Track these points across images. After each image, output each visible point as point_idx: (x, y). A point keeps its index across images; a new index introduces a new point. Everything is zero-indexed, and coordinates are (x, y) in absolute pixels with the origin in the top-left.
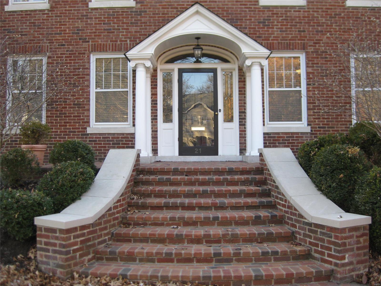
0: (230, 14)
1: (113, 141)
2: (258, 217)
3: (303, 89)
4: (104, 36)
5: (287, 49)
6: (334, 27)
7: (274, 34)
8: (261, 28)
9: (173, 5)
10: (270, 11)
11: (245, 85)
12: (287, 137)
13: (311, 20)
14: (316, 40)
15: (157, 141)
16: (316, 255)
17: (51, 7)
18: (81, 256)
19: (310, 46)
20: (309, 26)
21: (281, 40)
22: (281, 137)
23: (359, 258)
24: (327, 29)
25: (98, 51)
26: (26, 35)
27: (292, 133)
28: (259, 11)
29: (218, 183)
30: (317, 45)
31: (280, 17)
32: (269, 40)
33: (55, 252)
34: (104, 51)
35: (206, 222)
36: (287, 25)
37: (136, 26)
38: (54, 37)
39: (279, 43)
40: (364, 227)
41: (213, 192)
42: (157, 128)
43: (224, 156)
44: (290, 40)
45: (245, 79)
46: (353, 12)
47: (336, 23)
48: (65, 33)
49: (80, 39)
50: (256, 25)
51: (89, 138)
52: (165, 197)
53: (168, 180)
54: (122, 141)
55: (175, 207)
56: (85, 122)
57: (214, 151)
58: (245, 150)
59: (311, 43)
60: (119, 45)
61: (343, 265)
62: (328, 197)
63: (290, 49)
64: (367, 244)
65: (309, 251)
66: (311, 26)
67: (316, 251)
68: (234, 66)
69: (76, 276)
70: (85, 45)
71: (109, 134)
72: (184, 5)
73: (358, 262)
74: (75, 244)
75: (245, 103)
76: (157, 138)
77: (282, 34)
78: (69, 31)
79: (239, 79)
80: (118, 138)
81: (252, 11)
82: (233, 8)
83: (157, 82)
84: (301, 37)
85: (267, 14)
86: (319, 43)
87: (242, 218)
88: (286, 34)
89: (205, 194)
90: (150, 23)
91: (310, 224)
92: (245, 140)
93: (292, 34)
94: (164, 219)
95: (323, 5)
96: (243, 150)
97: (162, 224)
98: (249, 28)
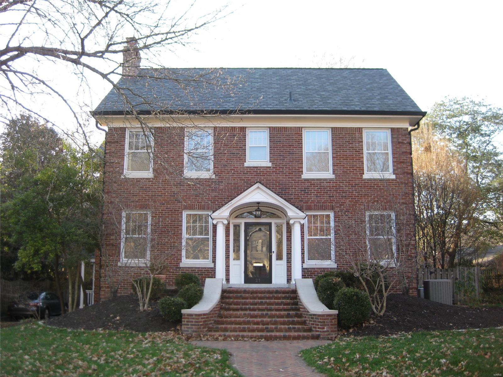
0: (281, 184)
1: (198, 272)
2: (288, 314)
3: (332, 236)
4: (193, 198)
5: (321, 209)
6: (354, 193)
7: (311, 199)
8: (303, 194)
9: (242, 178)
10: (309, 182)
11: (291, 234)
12: (320, 271)
13: (338, 189)
14: (341, 203)
15: (229, 273)
16: (314, 329)
17: (155, 177)
18: (203, 328)
19: (337, 207)
20: (336, 193)
21: (316, 203)
22: (316, 271)
23: (332, 329)
24: (349, 195)
25: (188, 209)
26: (137, 196)
27: (324, 269)
28: (301, 182)
29: (269, 298)
30: (342, 206)
31: (316, 186)
32: (308, 203)
33: (192, 325)
34: (192, 209)
35: (262, 316)
36: (321, 192)
37: (215, 192)
38: (157, 198)
39: (315, 205)
40: (335, 315)
41: (266, 303)
42: (229, 264)
43: (276, 284)
44: (323, 203)
45: (291, 230)
46: (368, 182)
47: (356, 190)
48: (164, 196)
49: (175, 200)
50: (299, 193)
51: (182, 270)
52: (240, 305)
53: (241, 296)
54: (205, 273)
55: (246, 309)
56: (179, 259)
57: (269, 280)
58: (291, 280)
59: (338, 205)
60: (203, 205)
61: (324, 332)
62: (323, 303)
63: (323, 209)
64: (336, 323)
65: (311, 327)
66: (338, 193)
67: (314, 327)
68: (283, 221)
69: (202, 336)
70: (179, 205)
71: (195, 268)
72: (249, 178)
73: (332, 331)
74: (201, 322)
75: (291, 247)
76: (229, 271)
77: (317, 199)
78: (168, 194)
79: (287, 230)
80: (202, 270)
81: (297, 182)
82: (283, 180)
83: (229, 232)
84: (330, 201)
85: (307, 184)
86: (344, 205)
87: (280, 314)
88: (320, 199)
89: (261, 304)
90: (225, 190)
91: (311, 315)
92: (291, 273)
93: (324, 199)
94: (241, 314)
95: (347, 178)
96: (289, 280)
97: (239, 317)
98: (294, 195)
